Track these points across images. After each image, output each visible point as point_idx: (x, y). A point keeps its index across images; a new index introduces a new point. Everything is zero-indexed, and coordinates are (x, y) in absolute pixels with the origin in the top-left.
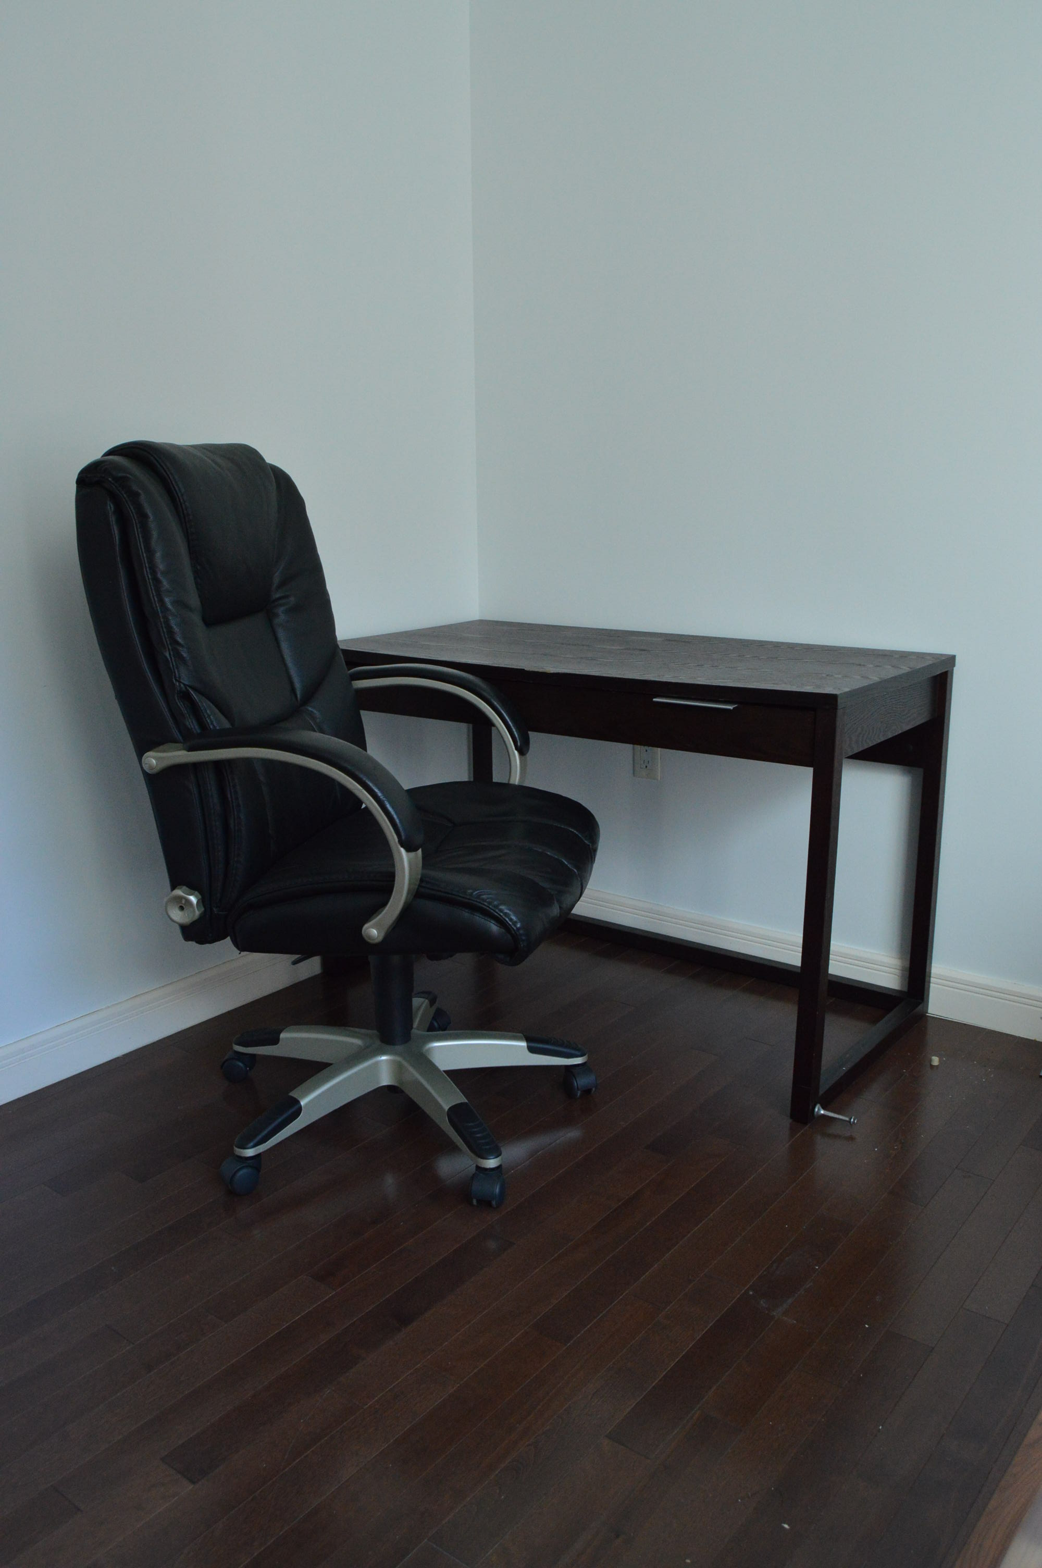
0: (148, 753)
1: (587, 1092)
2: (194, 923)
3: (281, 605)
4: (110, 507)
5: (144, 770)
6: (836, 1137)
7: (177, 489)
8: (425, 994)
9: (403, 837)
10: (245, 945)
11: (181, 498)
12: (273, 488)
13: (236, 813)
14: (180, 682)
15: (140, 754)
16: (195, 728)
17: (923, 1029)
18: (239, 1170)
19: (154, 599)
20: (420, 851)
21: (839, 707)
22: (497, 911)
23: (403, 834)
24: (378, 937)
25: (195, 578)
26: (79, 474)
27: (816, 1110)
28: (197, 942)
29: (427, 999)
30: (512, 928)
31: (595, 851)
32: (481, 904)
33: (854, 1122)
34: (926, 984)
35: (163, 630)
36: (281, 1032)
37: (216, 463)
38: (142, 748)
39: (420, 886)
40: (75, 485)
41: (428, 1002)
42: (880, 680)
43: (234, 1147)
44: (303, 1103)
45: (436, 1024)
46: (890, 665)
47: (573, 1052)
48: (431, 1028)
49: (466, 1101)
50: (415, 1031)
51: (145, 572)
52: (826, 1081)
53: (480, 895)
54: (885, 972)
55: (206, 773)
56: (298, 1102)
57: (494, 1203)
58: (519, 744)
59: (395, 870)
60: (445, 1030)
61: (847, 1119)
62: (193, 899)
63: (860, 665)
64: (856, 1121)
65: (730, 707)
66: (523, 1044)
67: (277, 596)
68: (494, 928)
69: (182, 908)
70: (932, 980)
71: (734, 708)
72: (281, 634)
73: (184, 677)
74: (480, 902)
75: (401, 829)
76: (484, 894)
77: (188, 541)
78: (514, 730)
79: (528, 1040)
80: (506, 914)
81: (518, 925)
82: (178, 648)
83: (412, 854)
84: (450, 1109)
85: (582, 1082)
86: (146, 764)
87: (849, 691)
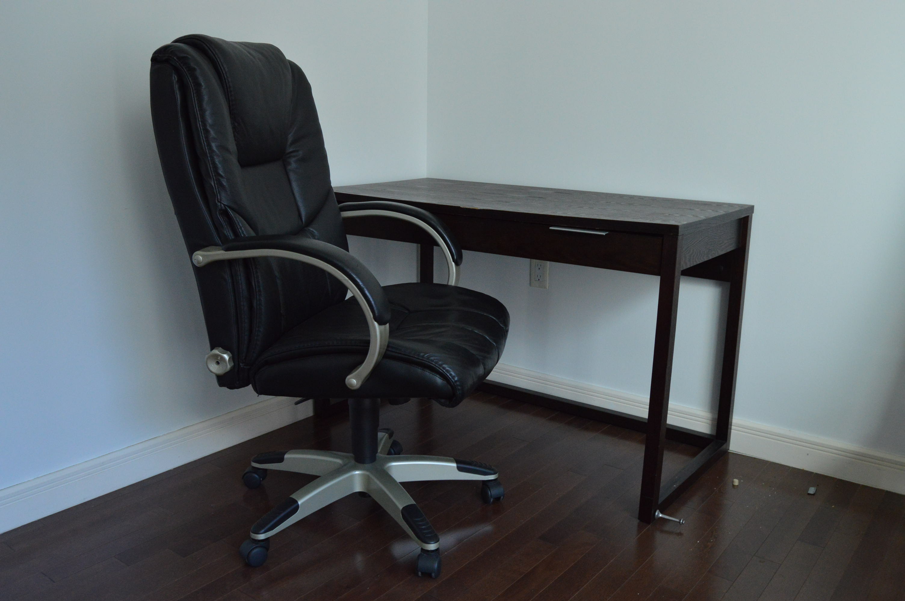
0: (196, 252)
1: (497, 499)
2: (226, 374)
3: (294, 157)
4: (175, 78)
5: (194, 264)
6: (670, 533)
7: (222, 68)
8: (386, 430)
9: (377, 314)
10: (261, 391)
11: (225, 75)
12: (289, 76)
13: (258, 297)
14: (221, 203)
15: (191, 252)
16: (231, 236)
17: (727, 460)
18: (253, 549)
19: (204, 144)
20: (388, 325)
21: (680, 234)
22: (441, 368)
23: (376, 312)
24: (357, 384)
25: (234, 132)
26: (153, 55)
27: (657, 514)
28: (228, 388)
29: (387, 433)
30: (451, 380)
31: (507, 331)
32: (430, 363)
33: (682, 523)
34: (729, 430)
35: (210, 166)
36: (284, 454)
37: (250, 54)
38: (192, 249)
39: (387, 350)
40: (150, 62)
41: (388, 436)
42: (706, 218)
43: (251, 533)
44: (300, 503)
45: (392, 451)
46: (711, 210)
47: (489, 471)
48: (389, 453)
49: (415, 503)
50: (379, 455)
51: (198, 125)
52: (664, 494)
53: (429, 357)
54: (700, 422)
55: (238, 268)
56: (297, 502)
57: (433, 575)
58: (455, 258)
59: (370, 339)
60: (399, 454)
61: (678, 520)
62: (226, 357)
63: (691, 209)
64: (684, 522)
65: (604, 234)
66: (454, 465)
67: (291, 150)
68: (439, 380)
69: (218, 363)
70: (733, 427)
71: (606, 234)
72: (292, 176)
73: (224, 200)
74: (429, 362)
75: (375, 308)
76: (432, 357)
77: (229, 107)
78: (452, 248)
79: (457, 462)
80: (447, 371)
81: (456, 379)
82: (220, 178)
83: (383, 327)
84: (404, 508)
85: (494, 492)
86: (195, 260)
87: (687, 224)
